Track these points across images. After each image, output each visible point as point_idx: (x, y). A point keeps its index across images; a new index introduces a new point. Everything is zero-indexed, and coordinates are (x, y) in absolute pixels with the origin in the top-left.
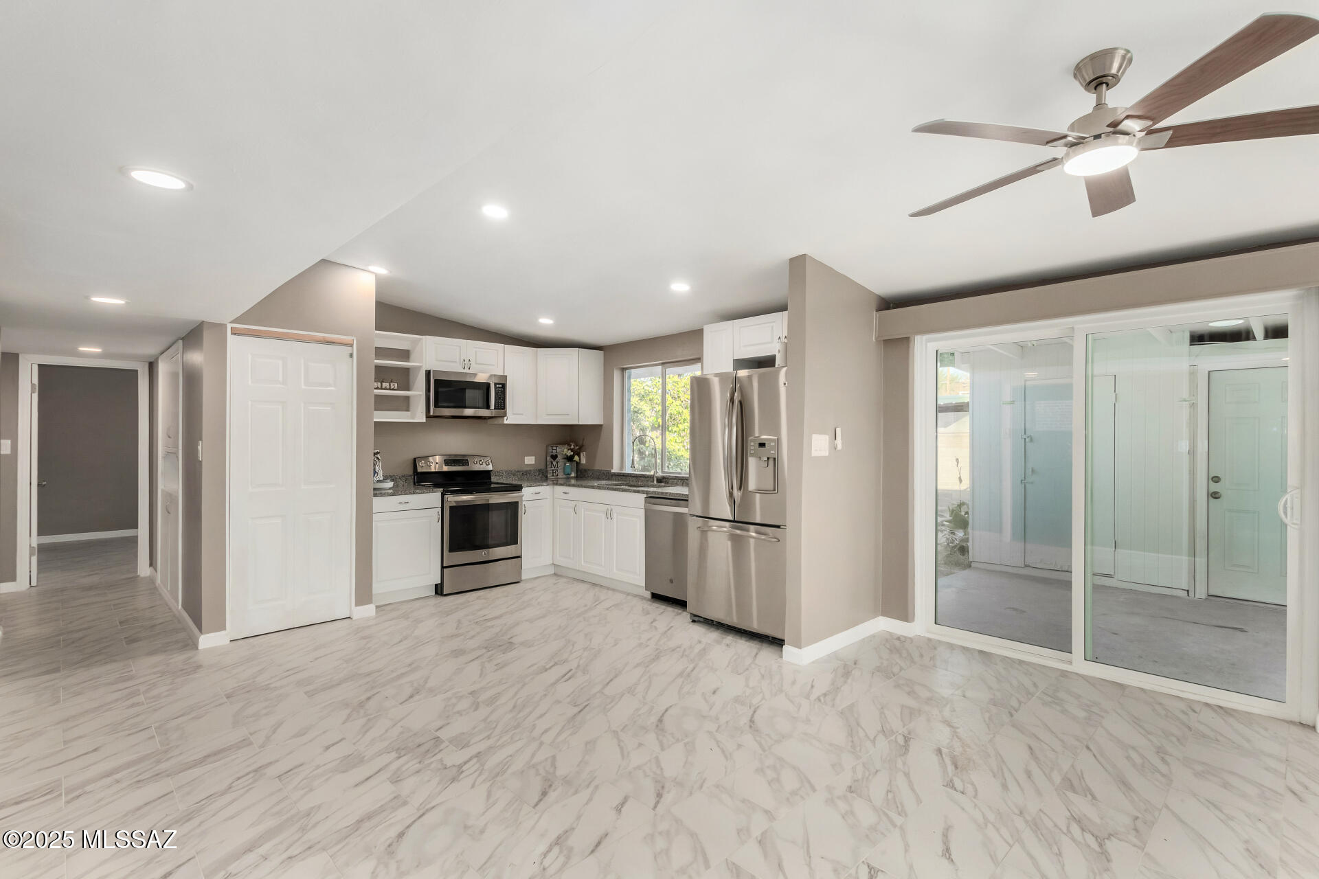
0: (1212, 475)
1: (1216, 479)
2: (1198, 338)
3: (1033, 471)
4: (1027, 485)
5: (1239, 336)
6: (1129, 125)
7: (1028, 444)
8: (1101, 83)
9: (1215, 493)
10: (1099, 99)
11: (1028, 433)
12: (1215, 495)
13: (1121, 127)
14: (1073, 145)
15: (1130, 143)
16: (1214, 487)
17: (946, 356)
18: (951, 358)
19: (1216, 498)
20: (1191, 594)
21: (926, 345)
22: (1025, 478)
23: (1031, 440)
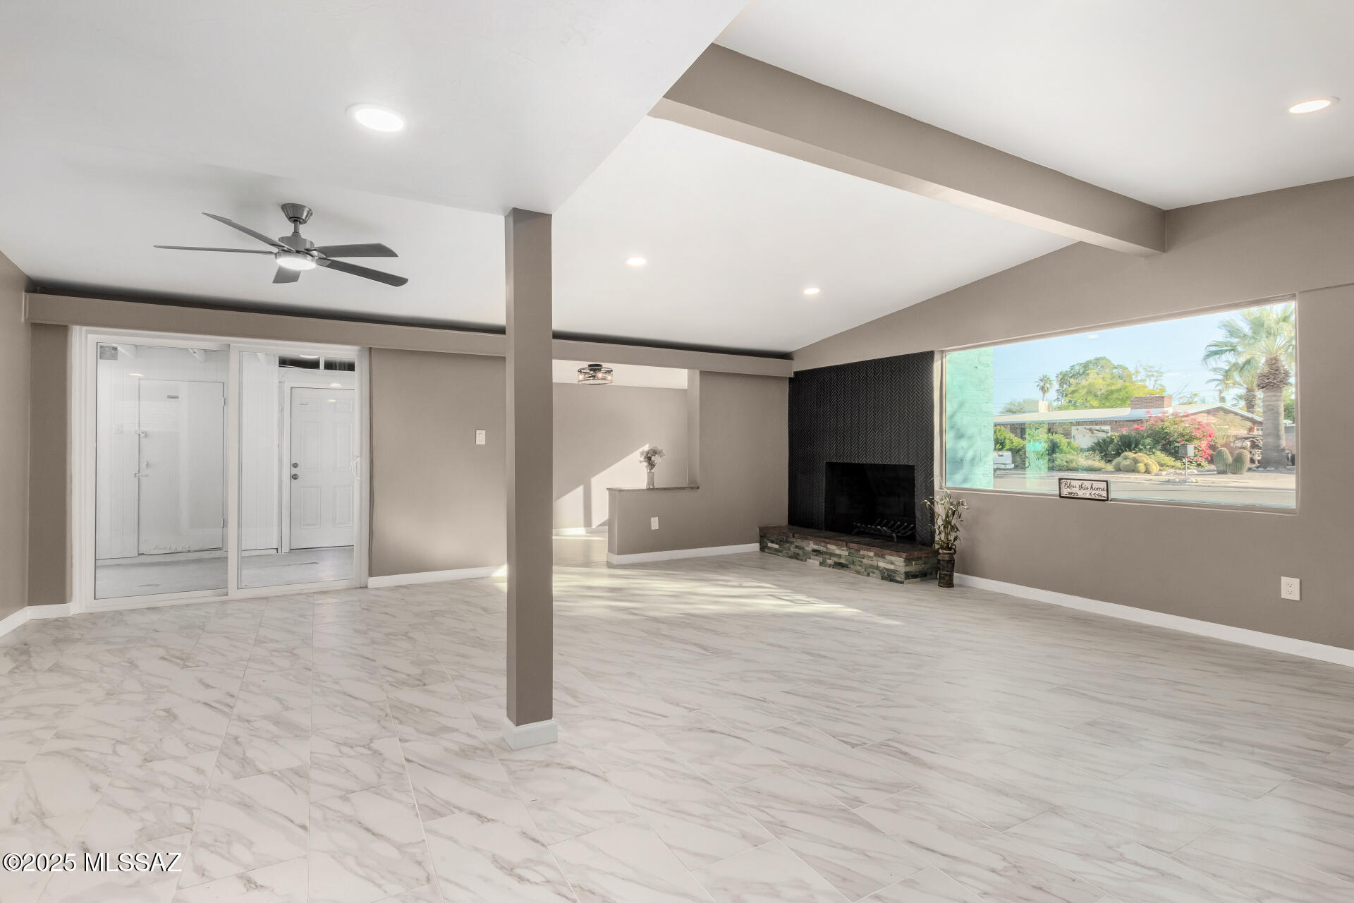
0: (293, 462)
1: (295, 465)
2: (284, 362)
3: (148, 465)
4: (141, 478)
5: (313, 365)
6: (315, 253)
7: (144, 441)
8: (297, 221)
9: (295, 475)
10: (296, 228)
11: (143, 429)
12: (295, 477)
13: (311, 253)
14: (283, 250)
15: (312, 261)
16: (294, 471)
17: (107, 349)
18: (113, 352)
19: (296, 479)
20: (280, 550)
21: (86, 337)
22: (139, 471)
23: (146, 436)
